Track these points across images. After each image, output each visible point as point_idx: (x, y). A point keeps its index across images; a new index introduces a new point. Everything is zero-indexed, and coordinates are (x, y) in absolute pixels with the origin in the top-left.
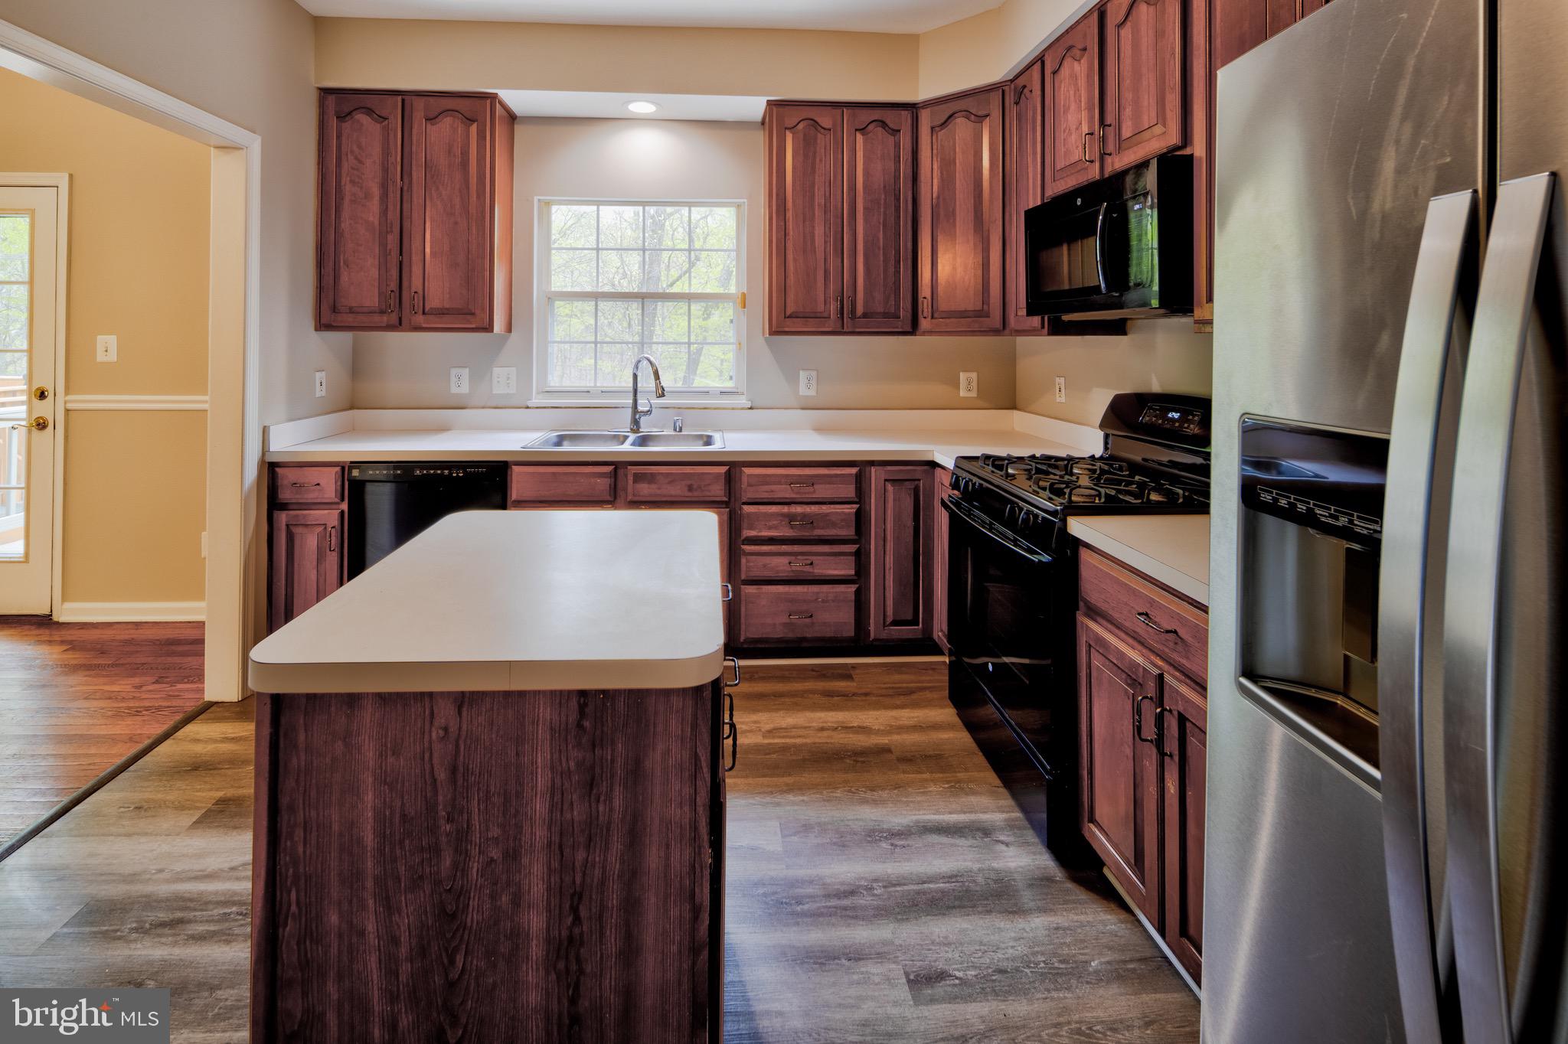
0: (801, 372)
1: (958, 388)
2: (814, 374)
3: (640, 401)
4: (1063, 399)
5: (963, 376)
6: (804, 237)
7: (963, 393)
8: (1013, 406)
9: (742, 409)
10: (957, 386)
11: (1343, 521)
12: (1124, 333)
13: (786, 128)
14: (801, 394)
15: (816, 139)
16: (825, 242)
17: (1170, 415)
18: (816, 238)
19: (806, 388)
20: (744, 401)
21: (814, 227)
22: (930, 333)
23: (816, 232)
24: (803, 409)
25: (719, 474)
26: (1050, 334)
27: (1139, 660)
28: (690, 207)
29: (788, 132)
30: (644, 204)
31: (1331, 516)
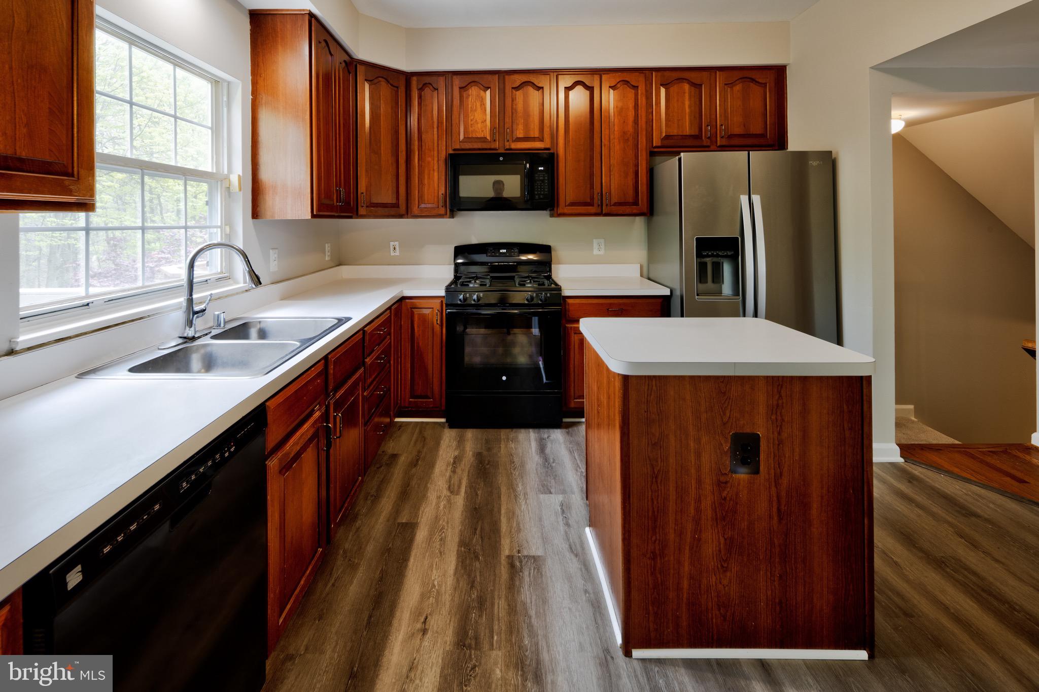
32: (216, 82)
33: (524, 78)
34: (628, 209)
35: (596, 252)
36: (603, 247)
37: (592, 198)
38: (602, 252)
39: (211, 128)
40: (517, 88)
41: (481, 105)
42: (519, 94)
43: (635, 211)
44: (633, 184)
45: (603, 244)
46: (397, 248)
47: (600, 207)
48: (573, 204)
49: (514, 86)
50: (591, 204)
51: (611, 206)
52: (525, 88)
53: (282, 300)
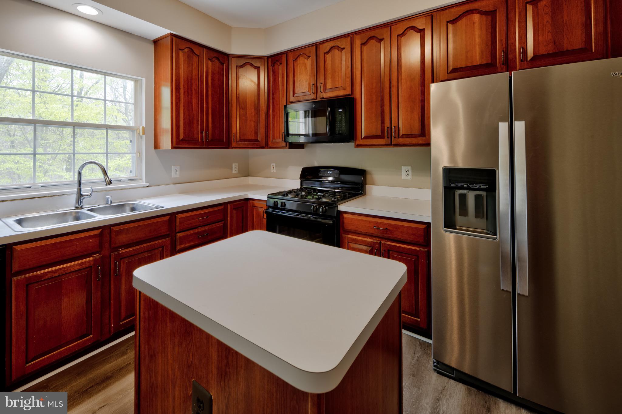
0: (173, 166)
1: (232, 170)
2: (178, 167)
3: (83, 189)
4: (275, 171)
5: (233, 165)
6: (188, 103)
7: (233, 172)
8: (248, 175)
9: (144, 187)
10: (231, 169)
11: (478, 187)
12: (303, 148)
13: (180, 49)
14: (172, 177)
15: (193, 58)
16: (197, 107)
17: (328, 172)
18: (193, 104)
19: (175, 174)
20: (144, 183)
21: (192, 99)
22: (235, 148)
23: (193, 101)
24: (173, 184)
25: (166, 221)
26: (289, 148)
27: (372, 240)
28: (105, 75)
29: (180, 52)
30: (72, 67)
31: (474, 186)
32: (136, 81)
33: (331, 44)
34: (414, 141)
35: (404, 177)
36: (410, 173)
37: (383, 131)
38: (409, 178)
39: (134, 104)
40: (327, 53)
41: (305, 69)
42: (329, 56)
43: (421, 142)
44: (419, 119)
45: (410, 171)
46: (275, 168)
47: (389, 139)
48: (367, 137)
49: (325, 51)
50: (382, 137)
51: (399, 137)
52: (332, 51)
53: (180, 193)
